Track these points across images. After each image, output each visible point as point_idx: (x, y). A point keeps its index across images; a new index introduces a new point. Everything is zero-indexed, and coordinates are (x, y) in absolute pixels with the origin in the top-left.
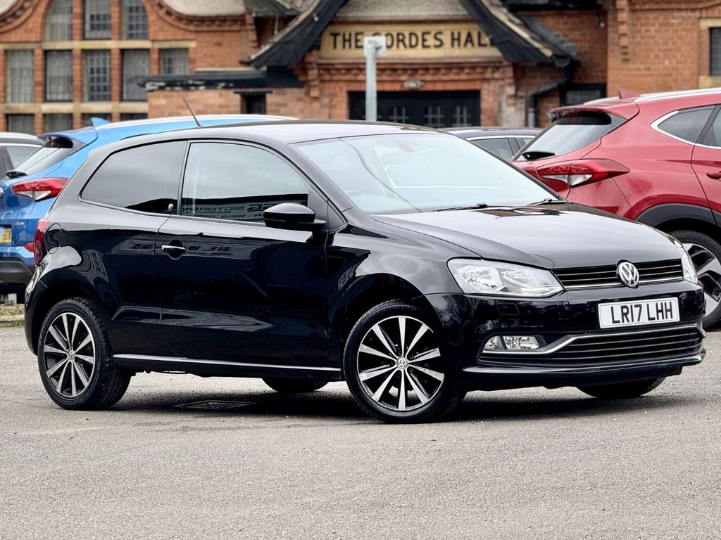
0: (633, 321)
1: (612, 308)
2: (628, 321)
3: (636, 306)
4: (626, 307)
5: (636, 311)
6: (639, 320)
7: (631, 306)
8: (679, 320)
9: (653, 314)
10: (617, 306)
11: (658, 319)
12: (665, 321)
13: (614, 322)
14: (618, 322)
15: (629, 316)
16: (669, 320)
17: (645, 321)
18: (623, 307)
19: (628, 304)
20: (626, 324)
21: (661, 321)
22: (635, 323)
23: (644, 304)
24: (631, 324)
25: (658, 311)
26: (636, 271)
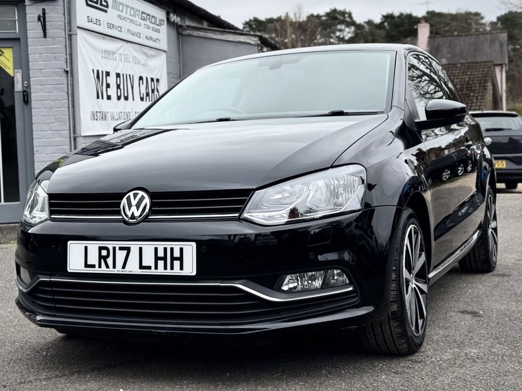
0: (114, 267)
1: (86, 248)
2: (107, 267)
3: (121, 249)
4: (107, 249)
5: (121, 255)
6: (124, 267)
7: (114, 248)
8: (194, 273)
9: (149, 260)
10: (93, 247)
11: (156, 268)
12: (169, 272)
13: (87, 265)
14: (93, 266)
15: (110, 261)
16: (177, 271)
17: (133, 268)
18: (101, 249)
19: (110, 245)
20: (104, 270)
21: (161, 271)
22: (118, 270)
23: (134, 246)
24: (111, 271)
25: (157, 259)
26: (147, 200)
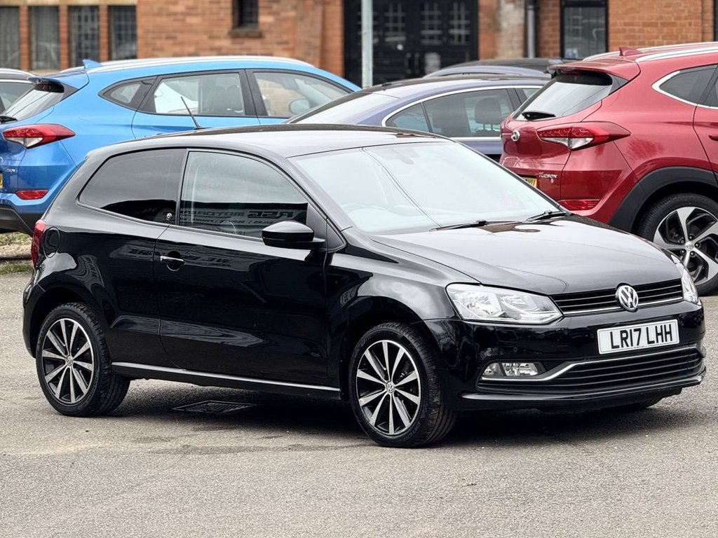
0: (632, 345)
2: (627, 346)
3: (635, 330)
4: (626, 332)
5: (635, 335)
6: (638, 344)
7: (631, 330)
8: (678, 342)
9: (653, 337)
10: (616, 331)
11: (657, 342)
12: (665, 344)
13: (613, 347)
15: (629, 341)
16: (669, 342)
17: (644, 344)
18: (622, 332)
19: (627, 328)
20: (625, 349)
21: (660, 344)
22: (635, 347)
23: (643, 327)
24: (631, 348)
25: (658, 334)
26: (635, 294)
